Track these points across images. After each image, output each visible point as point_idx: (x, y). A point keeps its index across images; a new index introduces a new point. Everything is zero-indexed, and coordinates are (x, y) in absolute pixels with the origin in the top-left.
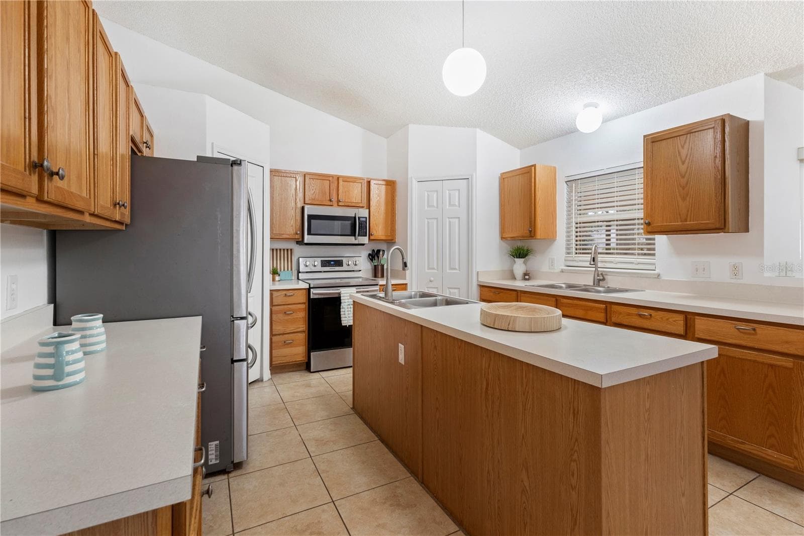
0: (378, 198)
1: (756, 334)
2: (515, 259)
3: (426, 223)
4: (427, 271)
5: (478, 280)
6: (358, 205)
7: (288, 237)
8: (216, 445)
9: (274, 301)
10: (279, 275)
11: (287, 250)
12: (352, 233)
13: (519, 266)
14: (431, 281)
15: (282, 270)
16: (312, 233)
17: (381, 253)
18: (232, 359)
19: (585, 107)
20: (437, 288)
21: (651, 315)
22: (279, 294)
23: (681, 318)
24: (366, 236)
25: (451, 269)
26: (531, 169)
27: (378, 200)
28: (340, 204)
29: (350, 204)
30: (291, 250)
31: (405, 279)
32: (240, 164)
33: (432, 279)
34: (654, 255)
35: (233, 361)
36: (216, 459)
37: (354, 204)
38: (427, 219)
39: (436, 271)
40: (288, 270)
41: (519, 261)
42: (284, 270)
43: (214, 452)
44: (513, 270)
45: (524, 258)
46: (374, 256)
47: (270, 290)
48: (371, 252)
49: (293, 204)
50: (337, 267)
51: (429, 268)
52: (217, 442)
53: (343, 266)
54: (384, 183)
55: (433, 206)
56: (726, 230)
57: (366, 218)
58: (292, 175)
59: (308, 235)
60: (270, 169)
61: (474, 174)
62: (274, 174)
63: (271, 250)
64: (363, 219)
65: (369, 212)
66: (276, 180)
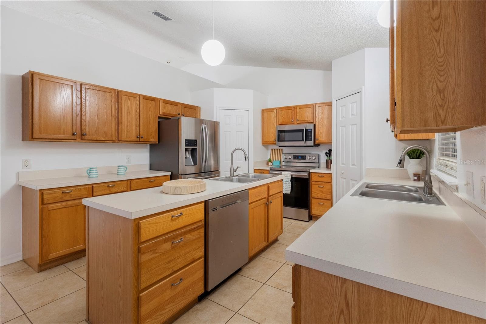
0: (322, 115)
3: (341, 129)
4: (341, 165)
6: (308, 122)
7: (270, 143)
10: (272, 162)
12: (302, 139)
13: (413, 167)
14: (342, 173)
15: (276, 160)
16: (280, 140)
20: (345, 179)
22: (257, 171)
24: (312, 141)
25: (352, 165)
27: (322, 117)
28: (298, 122)
29: (304, 122)
30: (281, 149)
31: (331, 170)
33: (343, 171)
37: (306, 122)
38: (341, 127)
39: (345, 166)
40: (279, 160)
41: (413, 162)
42: (277, 160)
47: (254, 169)
49: (273, 126)
50: (302, 160)
53: (305, 159)
55: (344, 117)
57: (312, 129)
58: (272, 110)
59: (278, 141)
60: (262, 109)
61: (363, 87)
62: (264, 111)
63: (271, 149)
64: (310, 130)
65: (315, 125)
66: (266, 114)
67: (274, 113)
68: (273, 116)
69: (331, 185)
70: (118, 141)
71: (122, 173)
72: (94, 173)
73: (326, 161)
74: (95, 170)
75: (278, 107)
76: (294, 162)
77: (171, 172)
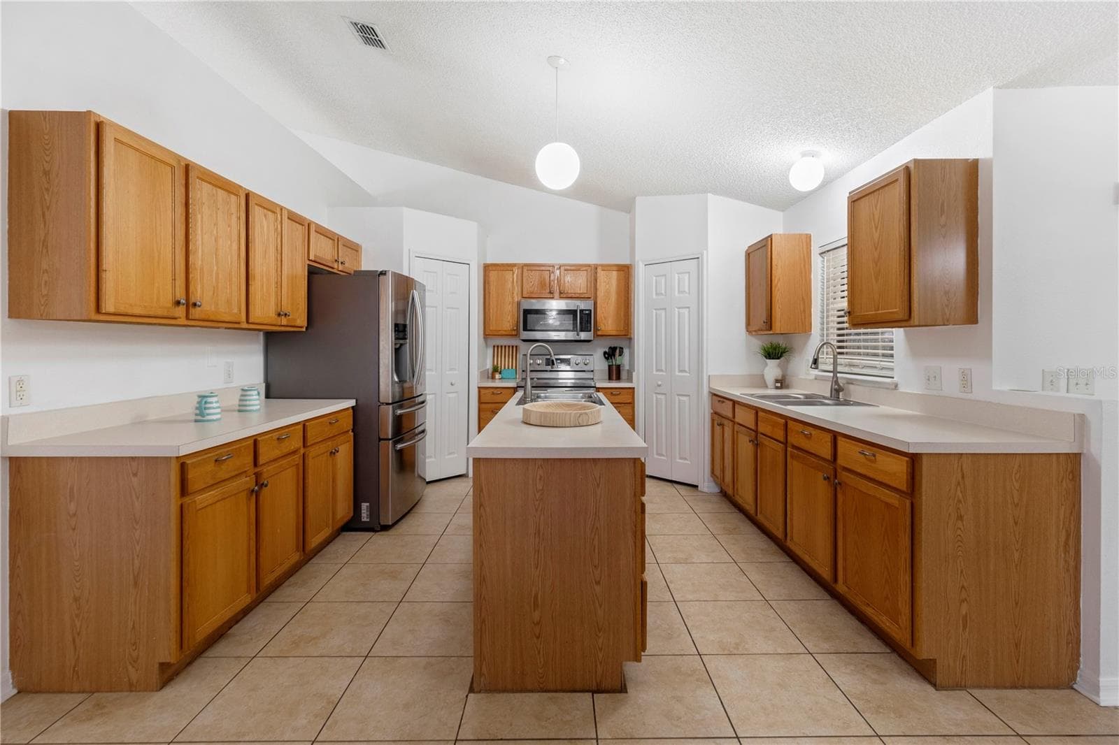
0: (608, 286)
1: (875, 461)
2: (768, 360)
3: (654, 314)
4: (654, 373)
5: (709, 387)
6: (583, 297)
7: (504, 333)
8: (367, 506)
9: (482, 398)
10: (500, 373)
11: (513, 347)
12: (573, 328)
13: (772, 369)
14: (659, 386)
15: (506, 367)
16: (528, 328)
17: (618, 351)
18: (379, 438)
19: (803, 156)
20: (665, 394)
21: (811, 434)
22: (487, 391)
23: (828, 438)
24: (590, 331)
25: (681, 371)
26: (767, 241)
27: (607, 289)
28: (562, 296)
29: (574, 296)
30: (516, 347)
31: (631, 382)
32: (385, 274)
33: (660, 383)
34: (892, 356)
35: (380, 440)
36: (367, 518)
37: (577, 295)
38: (655, 309)
39: (664, 374)
40: (512, 368)
41: (772, 363)
42: (508, 368)
43: (365, 511)
44: (763, 375)
45: (778, 358)
46: (610, 354)
47: (479, 388)
48: (607, 351)
49: (510, 299)
51: (657, 370)
52: (368, 504)
53: (569, 365)
54: (615, 268)
55: (662, 294)
56: (912, 322)
57: (590, 311)
58: (509, 268)
59: (524, 330)
60: (484, 264)
61: (705, 252)
62: (490, 268)
63: (494, 346)
64: (587, 312)
65: (595, 304)
66: (493, 275)
67: (513, 274)
68: (511, 279)
69: (633, 407)
70: (248, 322)
71: (255, 408)
72: (214, 408)
73: (607, 368)
74: (217, 402)
75: (521, 262)
76: (546, 371)
77: (354, 400)
